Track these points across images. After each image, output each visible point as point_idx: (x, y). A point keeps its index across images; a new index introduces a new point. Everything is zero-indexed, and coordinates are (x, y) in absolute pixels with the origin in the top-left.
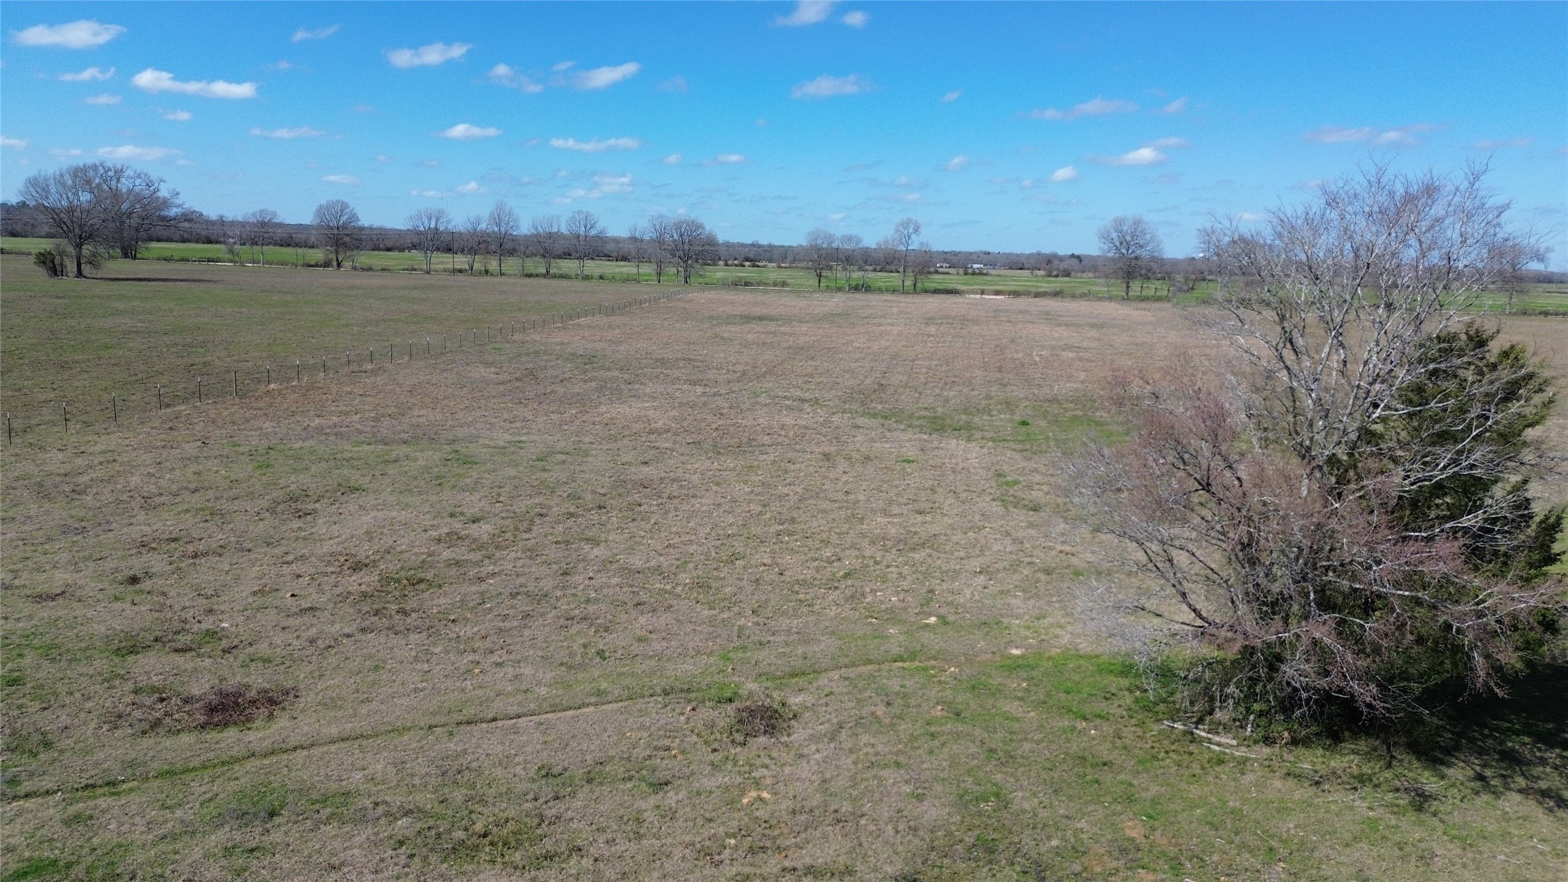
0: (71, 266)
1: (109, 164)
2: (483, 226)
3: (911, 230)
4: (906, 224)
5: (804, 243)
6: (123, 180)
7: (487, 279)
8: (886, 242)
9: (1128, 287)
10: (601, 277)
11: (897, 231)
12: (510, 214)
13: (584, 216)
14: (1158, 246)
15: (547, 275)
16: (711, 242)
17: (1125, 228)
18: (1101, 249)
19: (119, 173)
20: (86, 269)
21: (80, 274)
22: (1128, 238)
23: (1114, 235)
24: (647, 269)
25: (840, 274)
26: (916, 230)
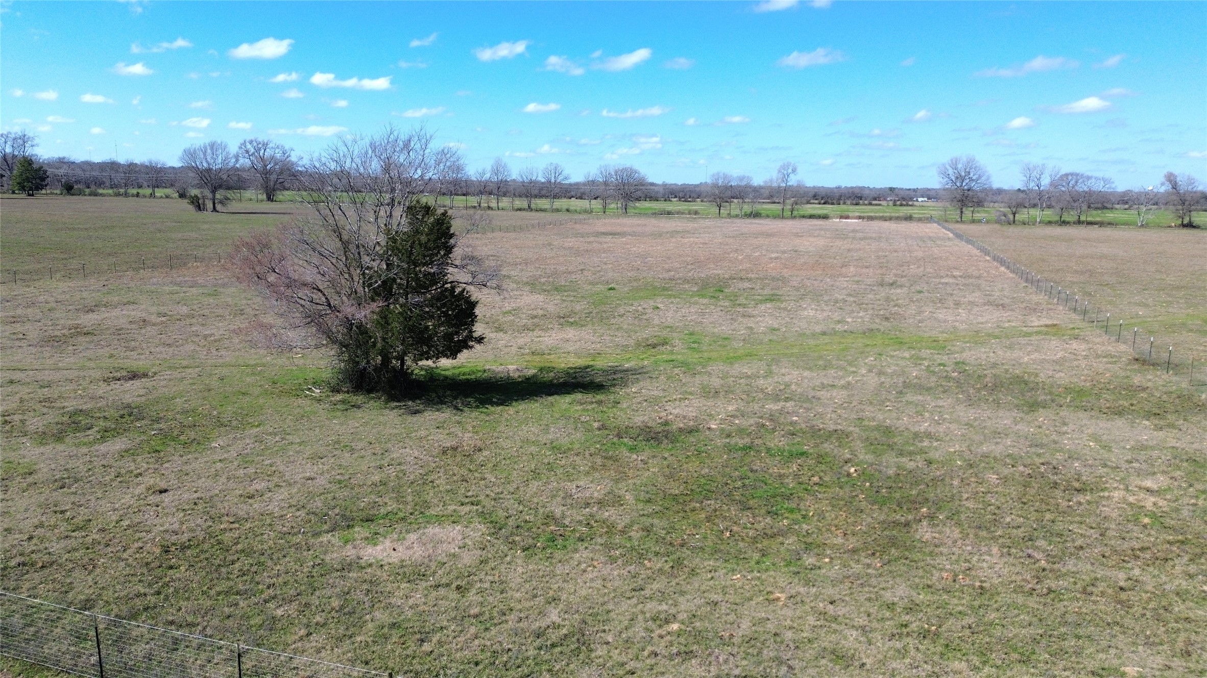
0: (210, 205)
1: (260, 139)
2: (487, 176)
3: (790, 171)
4: (785, 167)
5: (709, 181)
6: (268, 150)
7: (490, 212)
8: (771, 181)
9: (962, 212)
10: (568, 210)
11: (779, 171)
12: (505, 166)
13: (553, 167)
14: (988, 179)
15: (530, 208)
16: (642, 183)
17: (960, 166)
18: (941, 182)
19: (265, 145)
20: (219, 207)
21: (215, 209)
22: (963, 174)
23: (951, 171)
24: (596, 205)
25: (735, 207)
26: (794, 171)
